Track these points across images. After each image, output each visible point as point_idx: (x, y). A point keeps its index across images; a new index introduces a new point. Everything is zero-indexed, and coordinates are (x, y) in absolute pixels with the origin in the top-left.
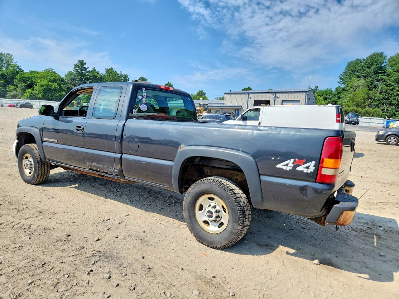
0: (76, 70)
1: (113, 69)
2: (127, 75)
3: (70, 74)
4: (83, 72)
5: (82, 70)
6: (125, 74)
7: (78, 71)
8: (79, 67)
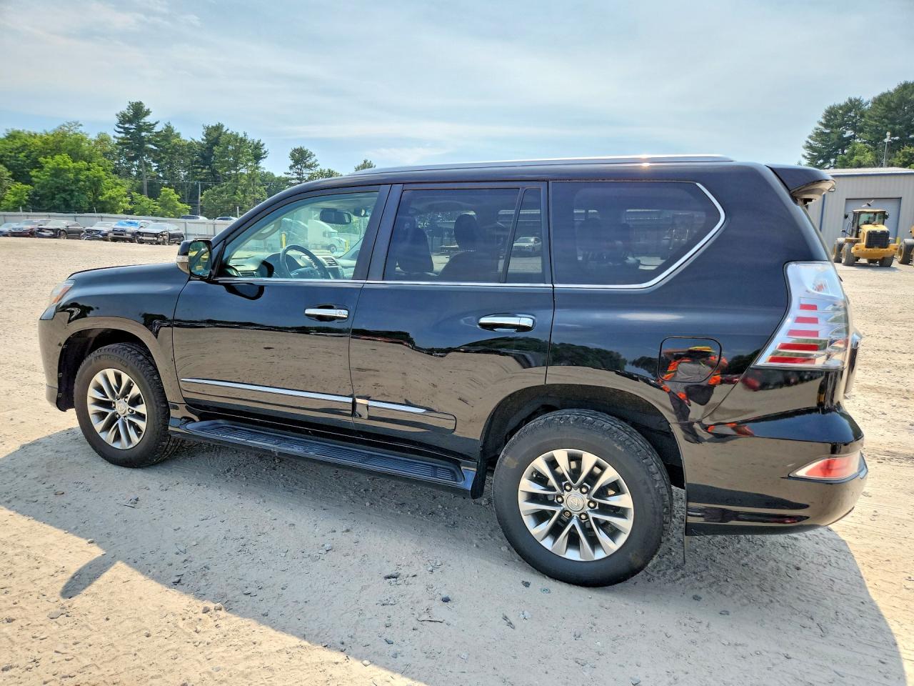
0: (125, 128)
1: (222, 126)
2: (261, 143)
3: (103, 140)
4: (143, 134)
5: (140, 129)
6: (256, 141)
7: (130, 133)
8: (130, 122)
